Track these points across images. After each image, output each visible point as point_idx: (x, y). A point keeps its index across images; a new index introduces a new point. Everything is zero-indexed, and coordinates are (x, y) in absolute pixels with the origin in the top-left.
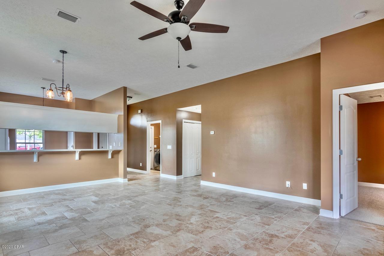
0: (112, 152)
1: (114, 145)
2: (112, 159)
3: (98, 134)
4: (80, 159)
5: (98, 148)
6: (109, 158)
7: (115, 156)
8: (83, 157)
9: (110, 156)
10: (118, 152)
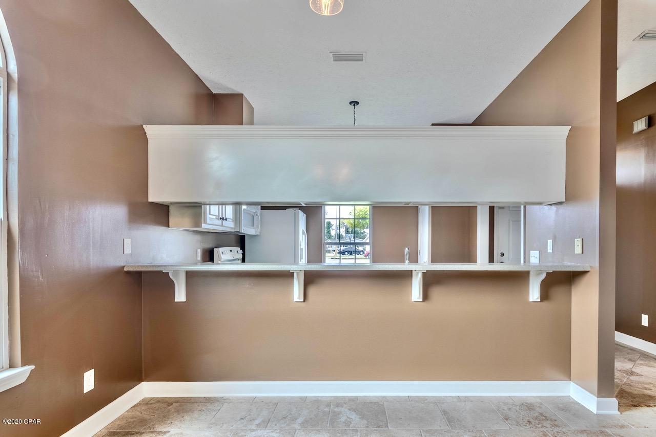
0: (543, 276)
1: (550, 250)
2: (545, 304)
3: (492, 209)
4: (426, 297)
5: (491, 260)
6: (531, 300)
7: (558, 293)
8: (437, 293)
9: (534, 294)
10: (569, 278)
